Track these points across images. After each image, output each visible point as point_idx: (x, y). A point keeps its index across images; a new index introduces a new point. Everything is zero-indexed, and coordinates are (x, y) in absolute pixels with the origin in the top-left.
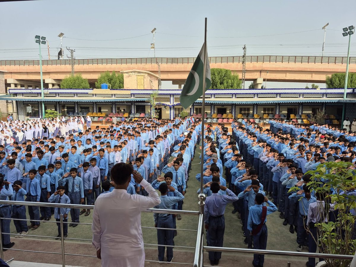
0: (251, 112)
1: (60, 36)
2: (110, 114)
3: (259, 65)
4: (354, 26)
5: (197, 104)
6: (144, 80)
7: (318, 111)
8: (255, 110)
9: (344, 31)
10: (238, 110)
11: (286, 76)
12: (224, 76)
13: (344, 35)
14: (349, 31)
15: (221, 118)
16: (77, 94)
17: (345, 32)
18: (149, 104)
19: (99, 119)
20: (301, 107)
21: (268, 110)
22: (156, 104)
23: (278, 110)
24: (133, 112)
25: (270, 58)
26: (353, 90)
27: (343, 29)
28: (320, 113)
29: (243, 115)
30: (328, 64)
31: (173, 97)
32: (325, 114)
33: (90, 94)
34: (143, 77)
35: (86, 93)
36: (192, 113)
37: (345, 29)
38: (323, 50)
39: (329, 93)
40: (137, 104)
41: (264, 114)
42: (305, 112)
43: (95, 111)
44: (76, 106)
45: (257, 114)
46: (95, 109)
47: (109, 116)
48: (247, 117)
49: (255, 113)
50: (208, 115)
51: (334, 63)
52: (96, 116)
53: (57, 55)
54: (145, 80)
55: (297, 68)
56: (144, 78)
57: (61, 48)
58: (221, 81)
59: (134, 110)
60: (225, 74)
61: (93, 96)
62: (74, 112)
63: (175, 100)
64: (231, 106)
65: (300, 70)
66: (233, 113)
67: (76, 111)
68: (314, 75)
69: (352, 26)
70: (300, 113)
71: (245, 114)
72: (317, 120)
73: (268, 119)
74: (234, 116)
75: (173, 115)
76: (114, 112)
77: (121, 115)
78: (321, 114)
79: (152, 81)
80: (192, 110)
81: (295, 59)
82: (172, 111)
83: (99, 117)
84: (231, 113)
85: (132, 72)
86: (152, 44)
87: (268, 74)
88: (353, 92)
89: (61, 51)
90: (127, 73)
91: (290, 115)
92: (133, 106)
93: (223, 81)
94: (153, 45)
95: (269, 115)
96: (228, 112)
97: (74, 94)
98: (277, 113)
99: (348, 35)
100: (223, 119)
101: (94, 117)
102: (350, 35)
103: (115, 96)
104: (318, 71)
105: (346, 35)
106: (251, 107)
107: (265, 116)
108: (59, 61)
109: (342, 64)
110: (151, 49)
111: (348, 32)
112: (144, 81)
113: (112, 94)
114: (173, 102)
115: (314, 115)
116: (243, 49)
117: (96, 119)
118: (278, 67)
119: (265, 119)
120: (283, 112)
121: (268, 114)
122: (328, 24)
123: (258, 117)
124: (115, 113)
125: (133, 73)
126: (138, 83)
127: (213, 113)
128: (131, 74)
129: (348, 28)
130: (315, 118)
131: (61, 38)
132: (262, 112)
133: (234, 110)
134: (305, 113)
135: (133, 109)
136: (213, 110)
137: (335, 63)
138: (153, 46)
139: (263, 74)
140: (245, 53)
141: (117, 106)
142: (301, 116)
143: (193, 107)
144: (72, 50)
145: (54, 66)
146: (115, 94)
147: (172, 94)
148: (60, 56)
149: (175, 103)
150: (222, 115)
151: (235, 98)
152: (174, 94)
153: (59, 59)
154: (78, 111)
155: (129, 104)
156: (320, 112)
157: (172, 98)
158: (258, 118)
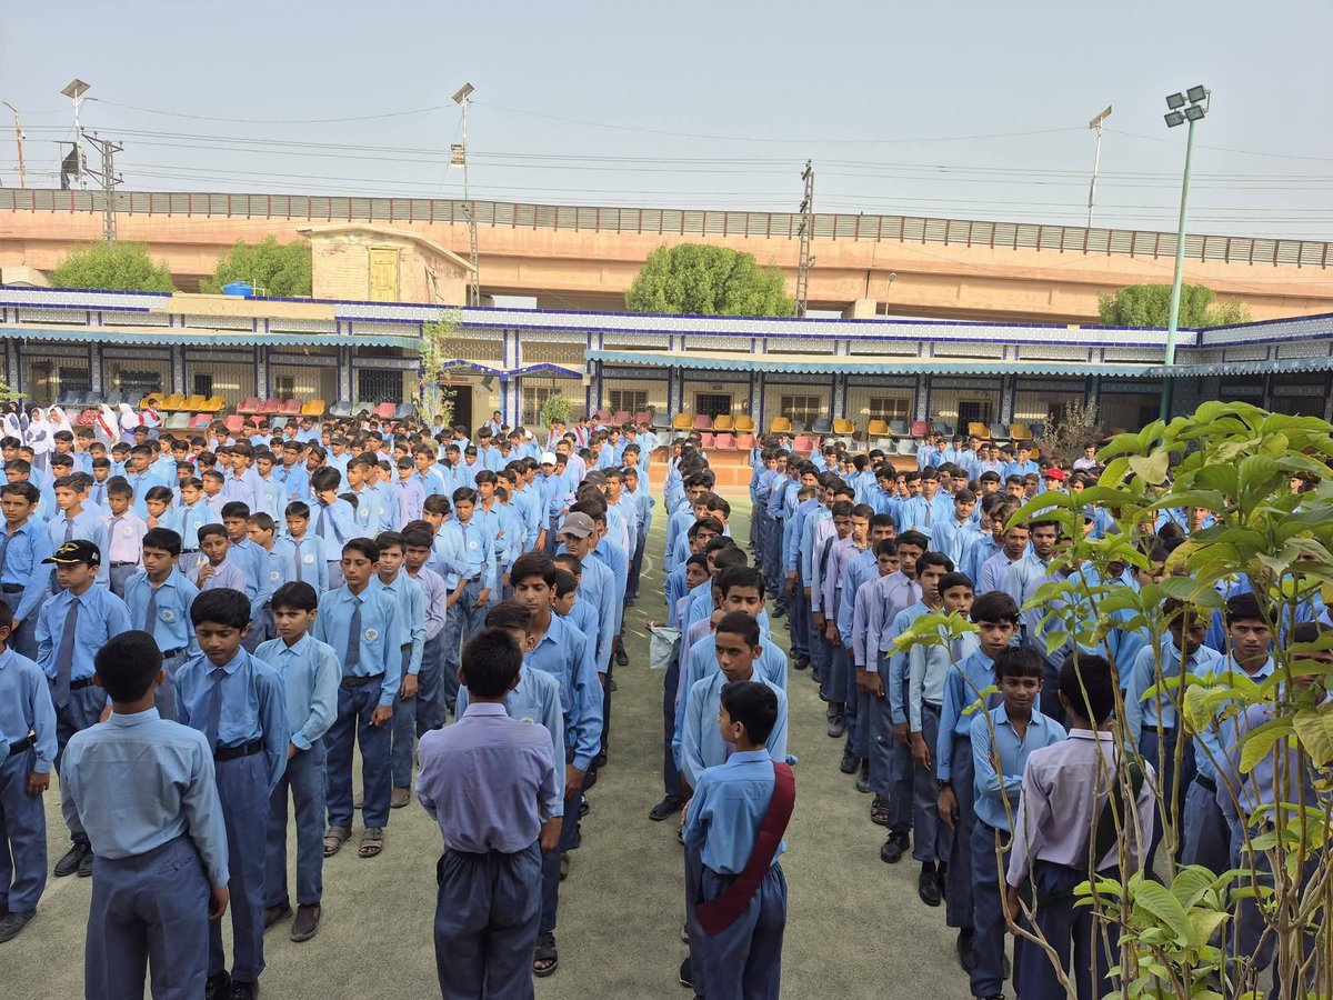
0: (824, 410)
1: (69, 92)
2: (243, 404)
3: (861, 250)
4: (1206, 88)
5: (613, 373)
6: (398, 267)
7: (1073, 409)
8: (839, 403)
9: (1171, 108)
10: (773, 402)
11: (958, 297)
12: (730, 277)
13: (1171, 121)
14: (1188, 105)
15: (709, 432)
16: (100, 314)
17: (1173, 111)
18: (415, 365)
19: (192, 423)
20: (1008, 396)
21: (889, 404)
22: (446, 364)
23: (922, 406)
24: (345, 397)
25: (901, 227)
26: (1200, 337)
27: (1168, 98)
28: (1080, 416)
29: (790, 421)
30: (1109, 255)
31: (517, 340)
32: (1096, 422)
33: (161, 315)
34: (393, 257)
35: (141, 309)
36: (594, 407)
37: (1174, 100)
38: (1090, 206)
39: (1112, 344)
40: (365, 363)
41: (873, 418)
42: (1024, 416)
43: (179, 390)
44: (96, 364)
45: (844, 417)
46: (178, 378)
47: (239, 410)
48: (808, 428)
49: (838, 415)
50: (657, 418)
51: (1129, 255)
52: (182, 406)
53: (58, 167)
54: (404, 268)
55: (999, 266)
56: (401, 258)
57: (75, 144)
58: (717, 294)
59: (351, 388)
60: (732, 270)
61: (171, 322)
62: (84, 390)
63: (524, 352)
64: (748, 385)
65: (1010, 274)
66: (756, 412)
67: (96, 387)
68: (1057, 295)
69: (1201, 87)
70: (1005, 420)
71: (800, 417)
72: (1067, 444)
73: (884, 437)
74: (757, 424)
75: (517, 412)
76: (262, 393)
77: (293, 409)
78: (1083, 418)
79: (434, 278)
80: (594, 395)
81: (994, 233)
82: (511, 397)
83: (194, 414)
84: (748, 411)
85: (346, 233)
86: (454, 147)
87: (896, 285)
88: (1198, 342)
89: (74, 155)
90: (327, 234)
91: (967, 425)
92: (345, 373)
93: (724, 294)
94: (458, 150)
95: (888, 424)
96: (737, 407)
97: (88, 313)
98: (921, 417)
99: (1186, 120)
100: (715, 433)
101: (171, 413)
102: (1191, 121)
103: (267, 326)
104: (1072, 280)
105: (1178, 120)
106: (824, 392)
107: (875, 427)
108: (62, 194)
109: (1156, 258)
110: (453, 165)
111: (1186, 111)
112: (399, 273)
113: (255, 319)
114: (517, 360)
115: (1055, 423)
116: (804, 179)
117: (180, 422)
118: (930, 259)
119: (874, 438)
120: (942, 414)
121: (888, 420)
122: (1109, 111)
123: (849, 429)
124: (268, 396)
125: (352, 237)
126: (373, 280)
127: (675, 409)
128: (345, 239)
129: (1185, 95)
130: (1060, 437)
131: (77, 102)
132: (866, 411)
133: (756, 401)
134: (1021, 421)
135: (345, 385)
136: (675, 398)
137: (1132, 252)
138: (459, 154)
139: (876, 283)
140: (809, 192)
141: (273, 369)
142: (1007, 431)
143: (596, 384)
144: (107, 144)
145: (43, 216)
146: (267, 320)
147: (510, 326)
148: (71, 177)
149: (524, 365)
150: (713, 417)
151: (764, 352)
152: (522, 327)
153: (64, 187)
154: (105, 387)
155: (329, 361)
156: (1078, 413)
157: (511, 344)
158: (848, 436)
